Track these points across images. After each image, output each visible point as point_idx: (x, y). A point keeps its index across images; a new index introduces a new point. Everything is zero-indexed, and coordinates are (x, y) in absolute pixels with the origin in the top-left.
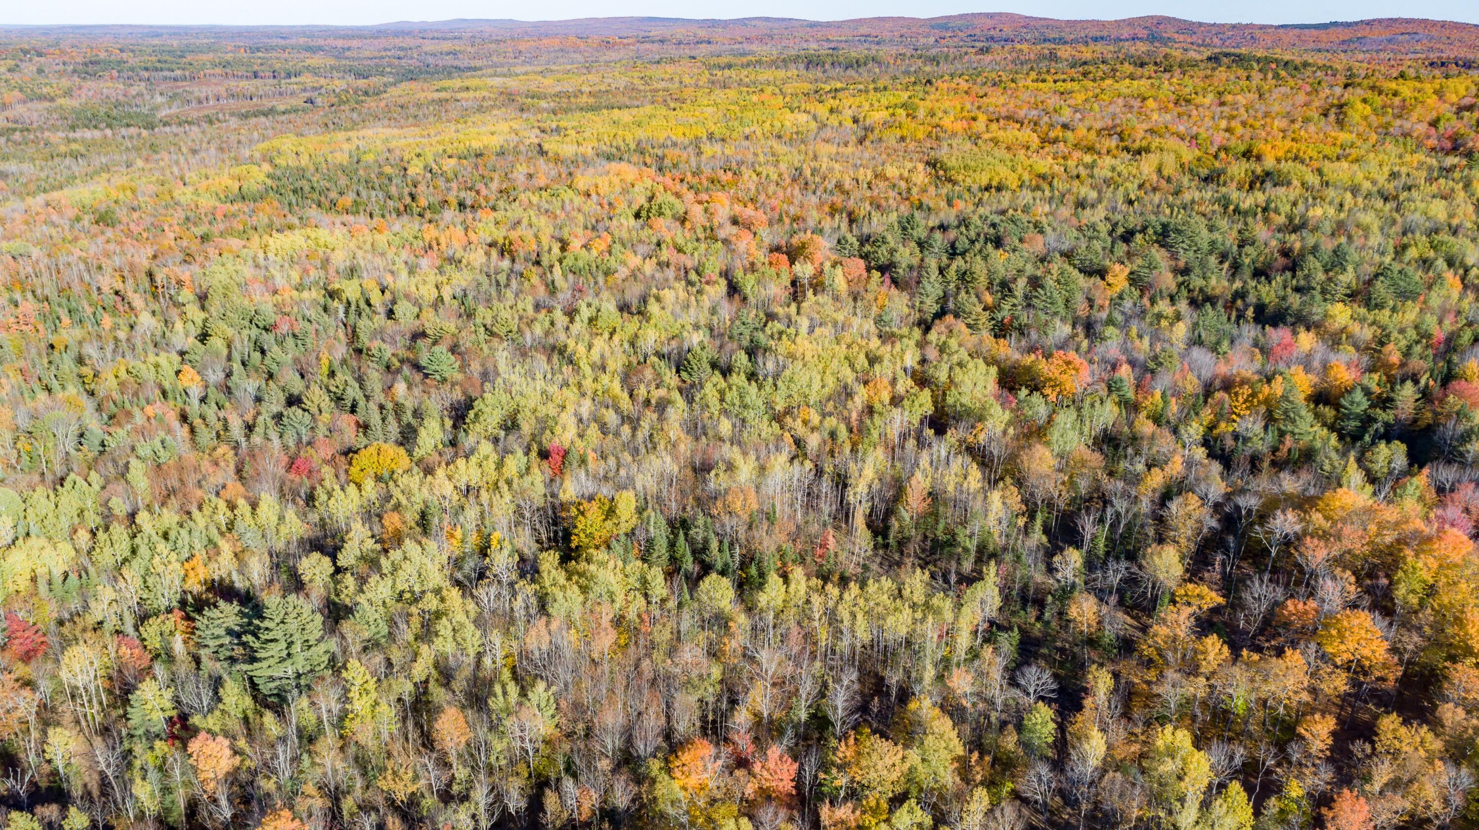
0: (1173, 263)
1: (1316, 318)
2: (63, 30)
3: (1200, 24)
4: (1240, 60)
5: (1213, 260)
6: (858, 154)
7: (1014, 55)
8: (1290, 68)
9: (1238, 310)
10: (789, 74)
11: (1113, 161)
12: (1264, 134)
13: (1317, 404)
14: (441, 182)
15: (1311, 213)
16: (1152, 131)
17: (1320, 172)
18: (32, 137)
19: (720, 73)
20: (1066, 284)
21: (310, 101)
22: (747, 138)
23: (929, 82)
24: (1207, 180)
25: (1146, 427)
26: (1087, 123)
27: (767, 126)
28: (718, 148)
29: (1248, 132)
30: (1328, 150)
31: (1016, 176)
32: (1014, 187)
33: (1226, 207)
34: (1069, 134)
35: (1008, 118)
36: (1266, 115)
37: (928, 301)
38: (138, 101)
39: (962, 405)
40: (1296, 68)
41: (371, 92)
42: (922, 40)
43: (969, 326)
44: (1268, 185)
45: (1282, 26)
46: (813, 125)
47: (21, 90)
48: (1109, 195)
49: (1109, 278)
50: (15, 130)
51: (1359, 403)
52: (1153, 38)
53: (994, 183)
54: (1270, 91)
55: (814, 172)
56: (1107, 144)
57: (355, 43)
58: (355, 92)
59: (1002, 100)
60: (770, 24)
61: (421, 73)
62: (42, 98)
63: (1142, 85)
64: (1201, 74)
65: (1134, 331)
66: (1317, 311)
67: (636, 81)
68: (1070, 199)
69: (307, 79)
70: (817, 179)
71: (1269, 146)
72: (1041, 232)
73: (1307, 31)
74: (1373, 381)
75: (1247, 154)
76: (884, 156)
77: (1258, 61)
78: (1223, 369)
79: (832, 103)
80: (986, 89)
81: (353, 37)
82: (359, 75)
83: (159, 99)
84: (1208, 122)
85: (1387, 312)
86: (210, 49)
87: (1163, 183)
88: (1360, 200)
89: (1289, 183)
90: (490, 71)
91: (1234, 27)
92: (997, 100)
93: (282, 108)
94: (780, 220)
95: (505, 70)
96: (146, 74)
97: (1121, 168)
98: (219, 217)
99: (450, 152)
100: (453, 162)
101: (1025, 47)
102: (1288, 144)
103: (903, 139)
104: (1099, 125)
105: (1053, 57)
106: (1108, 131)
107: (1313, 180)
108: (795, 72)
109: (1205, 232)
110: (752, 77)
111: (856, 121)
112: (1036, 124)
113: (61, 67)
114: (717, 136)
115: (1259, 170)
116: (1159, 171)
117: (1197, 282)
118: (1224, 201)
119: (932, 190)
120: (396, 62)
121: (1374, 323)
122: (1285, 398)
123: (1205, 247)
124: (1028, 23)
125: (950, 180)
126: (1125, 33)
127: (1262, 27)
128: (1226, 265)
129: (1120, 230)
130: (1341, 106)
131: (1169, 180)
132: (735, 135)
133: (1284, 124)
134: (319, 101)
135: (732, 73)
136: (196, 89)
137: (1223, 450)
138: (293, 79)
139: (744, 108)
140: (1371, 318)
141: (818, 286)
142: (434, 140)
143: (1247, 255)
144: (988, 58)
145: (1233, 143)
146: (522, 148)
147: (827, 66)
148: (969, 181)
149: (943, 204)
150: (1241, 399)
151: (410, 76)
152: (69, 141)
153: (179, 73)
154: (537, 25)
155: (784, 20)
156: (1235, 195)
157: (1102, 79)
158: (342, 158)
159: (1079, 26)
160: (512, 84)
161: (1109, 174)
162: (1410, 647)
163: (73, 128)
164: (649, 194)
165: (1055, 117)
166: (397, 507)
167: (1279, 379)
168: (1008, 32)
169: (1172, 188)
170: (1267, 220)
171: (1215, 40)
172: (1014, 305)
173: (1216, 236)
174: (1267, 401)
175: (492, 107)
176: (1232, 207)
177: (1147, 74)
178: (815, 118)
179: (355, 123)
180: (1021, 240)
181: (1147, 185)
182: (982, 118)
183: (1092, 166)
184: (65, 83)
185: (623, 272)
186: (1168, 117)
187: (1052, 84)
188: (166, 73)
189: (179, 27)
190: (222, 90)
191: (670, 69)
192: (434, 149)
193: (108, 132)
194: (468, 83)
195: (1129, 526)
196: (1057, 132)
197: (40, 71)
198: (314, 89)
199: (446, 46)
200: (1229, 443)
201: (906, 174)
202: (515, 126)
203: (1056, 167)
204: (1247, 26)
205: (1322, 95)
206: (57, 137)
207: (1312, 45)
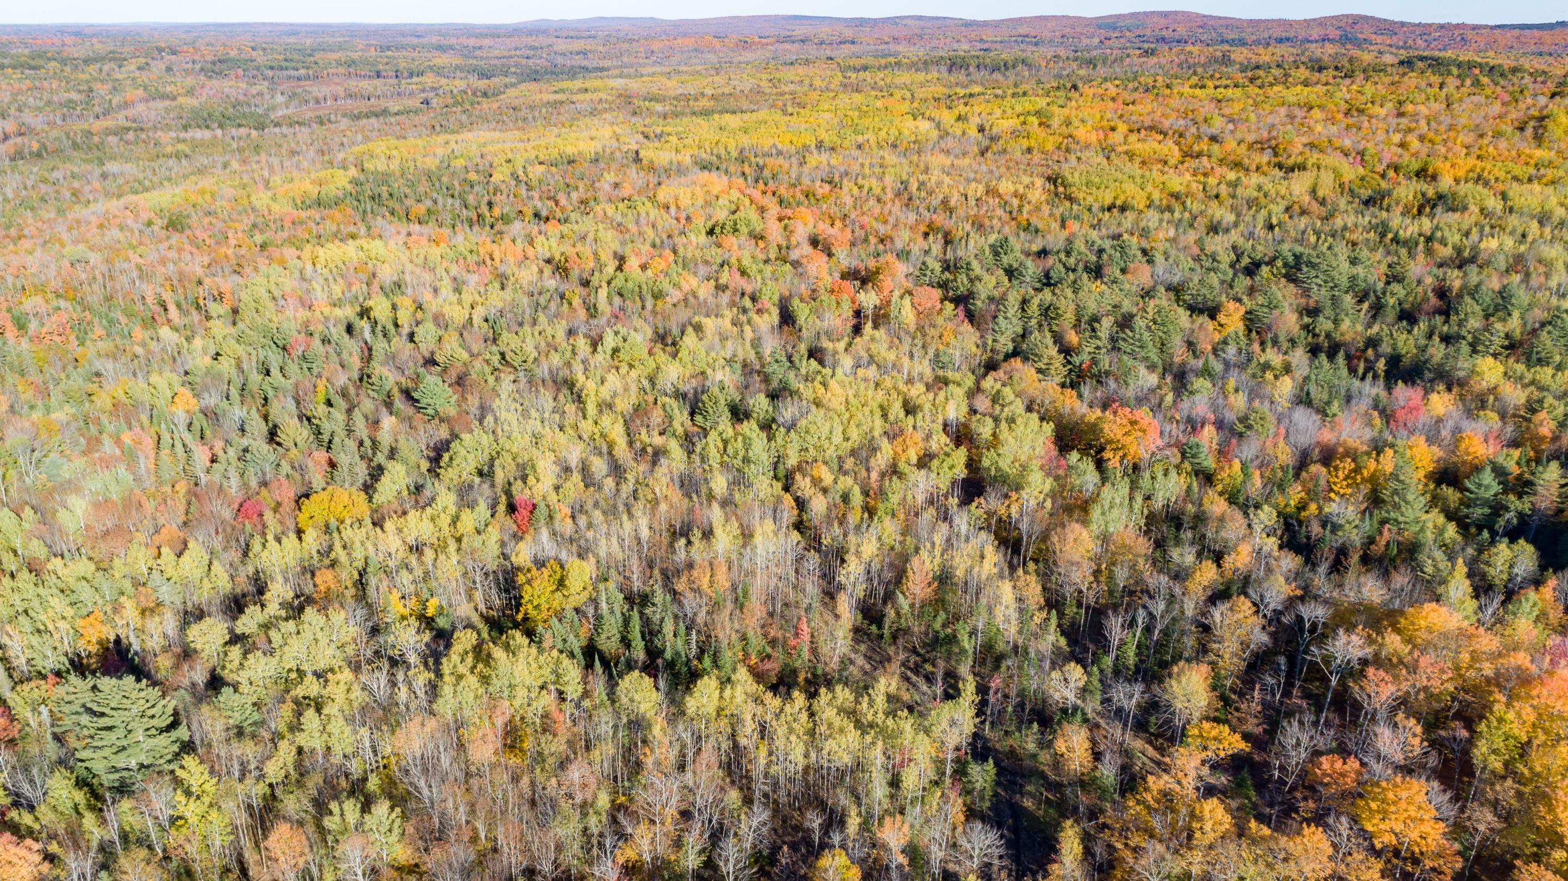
0: (1303, 301)
1: (1461, 374)
2: (206, 27)
3: (1403, 24)
4: (1436, 64)
5: (1348, 300)
6: (975, 166)
7: (1182, 57)
8: (1496, 72)
9: (1366, 360)
10: (929, 77)
11: (1262, 179)
12: (1443, 150)
13: (1439, 483)
14: (523, 191)
15: (1483, 245)
16: (1312, 146)
17: (1504, 196)
18: (144, 136)
19: (854, 76)
20: (1163, 325)
21: (426, 102)
22: (859, 147)
23: (1075, 87)
24: (1368, 202)
25: (1216, 505)
26: (1239, 135)
27: (883, 134)
28: (824, 158)
29: (1425, 150)
30: (1518, 170)
31: (1145, 195)
32: (1141, 207)
33: (1383, 235)
34: (1216, 147)
35: (1151, 128)
36: (1451, 128)
37: (1001, 340)
38: (258, 101)
39: (998, 469)
40: (1502, 75)
41: (490, 93)
42: (1085, 41)
43: (1039, 371)
44: (1439, 210)
45: (1499, 27)
46: (935, 134)
47: (145, 89)
48: (1248, 218)
49: (1221, 318)
50: (128, 129)
51: (1488, 484)
52: (1345, 39)
53: (1119, 203)
54: (1461, 100)
55: (922, 185)
56: (1257, 160)
57: (487, 42)
58: (474, 94)
59: (1149, 108)
60: (922, 23)
61: (546, 73)
62: (164, 97)
63: (1313, 94)
64: (1387, 80)
65: (1232, 384)
66: (1463, 364)
67: (764, 84)
68: (1201, 223)
69: (429, 80)
70: (923, 194)
71: (1448, 164)
72: (1150, 262)
73: (1528, 32)
74: (1511, 461)
75: (1421, 173)
76: (1003, 170)
77: (1459, 65)
78: (1328, 436)
79: (962, 109)
80: (1136, 95)
81: (486, 36)
82: (483, 75)
83: (280, 99)
84: (1381, 135)
85: (1549, 371)
86: (340, 48)
87: (1315, 206)
88: (1547, 230)
89: (1465, 208)
90: (617, 72)
91: (1442, 27)
92: (1146, 109)
93: (396, 109)
94: (866, 240)
95: (632, 71)
96: (270, 73)
97: (1268, 186)
98: (287, 224)
99: (542, 158)
100: (542, 168)
101: (1195, 49)
102: (1472, 161)
103: (1029, 150)
104: (1251, 138)
105: (1226, 60)
106: (1259, 145)
107: (1494, 204)
108: (936, 75)
109: (1345, 266)
110: (888, 81)
111: (981, 130)
112: (1181, 135)
113: (190, 66)
114: (827, 144)
115: (1431, 193)
116: (1313, 192)
117: (1324, 325)
118: (1383, 230)
119: (1046, 209)
120: (524, 61)
121: (1533, 382)
122: (1395, 476)
123: (1344, 282)
124: (1205, 22)
125: (1070, 199)
126: (1315, 33)
127: (1475, 28)
128: (1365, 306)
129: (1245, 261)
130: (1542, 119)
131: (1323, 202)
132: (846, 143)
133: (1469, 138)
134: (434, 102)
135: (867, 75)
136: (315, 89)
137: (1308, 538)
138: (415, 79)
139: (863, 114)
140: (1529, 377)
141: (881, 318)
142: (529, 146)
143: (1393, 294)
144: (1153, 60)
145: (1406, 159)
146: (618, 155)
147: (971, 69)
148: (1090, 199)
149: (1055, 226)
150: (1341, 474)
151: (534, 76)
152: (179, 141)
153: (302, 72)
154: (677, 24)
156: (1396, 221)
157: (1271, 85)
158: (431, 163)
159: (1263, 25)
160: (634, 85)
161: (1255, 194)
162: (1482, 828)
163: (185, 128)
164: (733, 207)
165: (1204, 128)
166: (333, 564)
167: (1389, 452)
168: (1182, 31)
169: (1323, 211)
170: (1429, 252)
171: (1419, 42)
172: (1098, 348)
173: (1360, 270)
174: (1373, 479)
175: (605, 110)
176: (1390, 236)
177: (1324, 80)
178: (938, 126)
179: (462, 125)
180: (1123, 271)
181: (1296, 207)
182: (1122, 128)
183: (1234, 185)
184: (190, 81)
185: (675, 296)
186: (1334, 129)
187: (1212, 91)
188: (292, 73)
189: (319, 26)
190: (340, 91)
191: (801, 70)
192: (526, 155)
193: (219, 132)
194: (588, 85)
195: (1166, 633)
196: (1204, 146)
197: (169, 69)
198: (433, 89)
199: (578, 45)
200: (1316, 529)
201: (1021, 191)
202: (619, 131)
203: (1194, 185)
204: (1458, 26)
205: (1522, 106)
206: (166, 137)
207: (1533, 48)
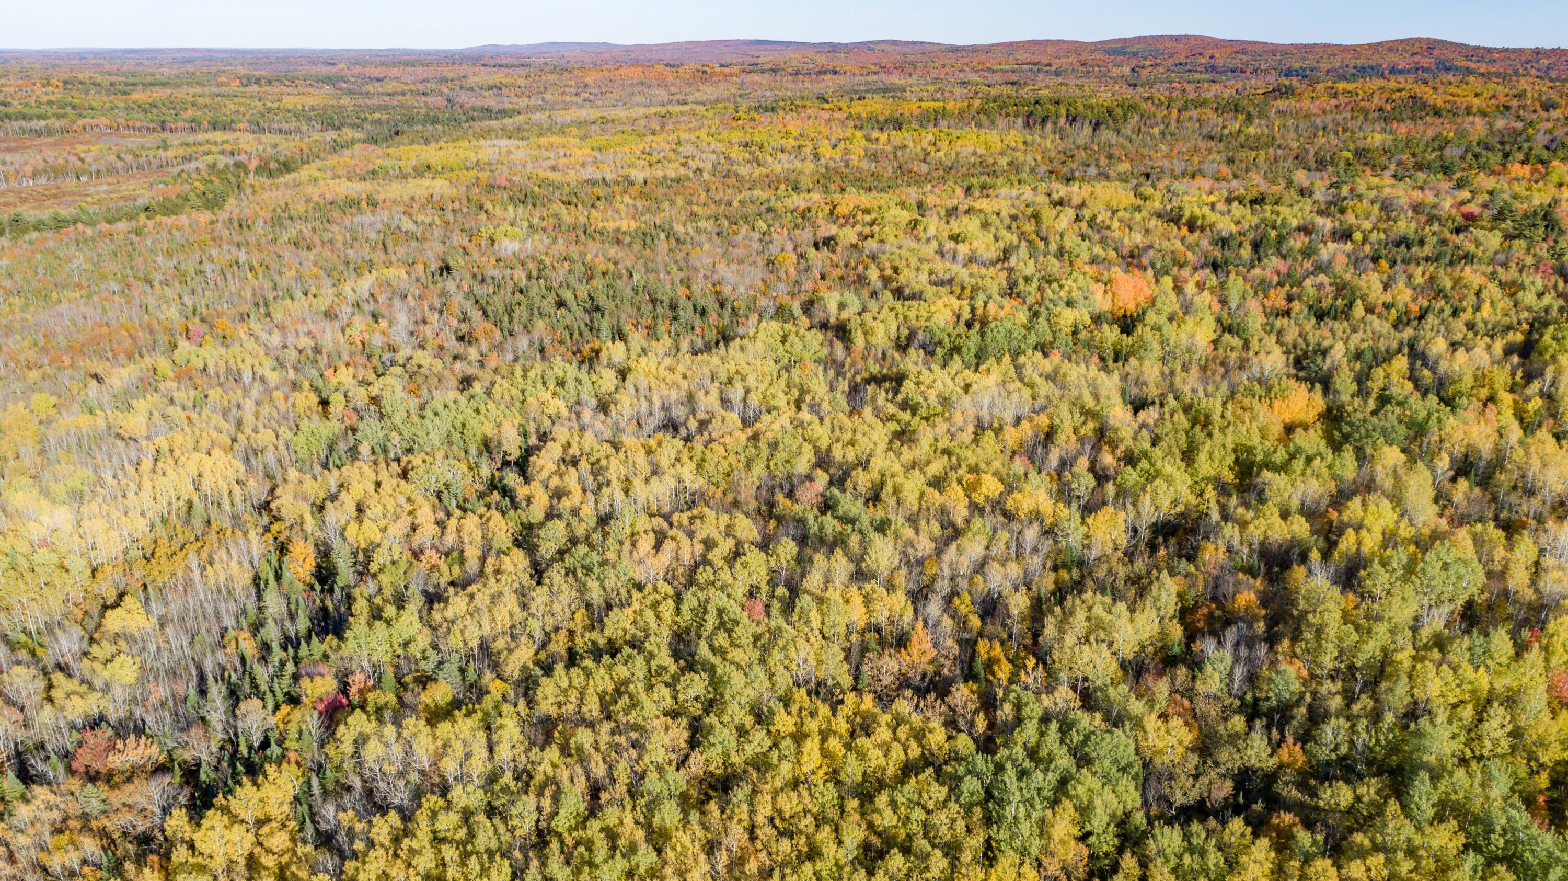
42: (1115, 70)
52: (1444, 68)
60: (900, 48)
155: (914, 43)
168: (1222, 58)
